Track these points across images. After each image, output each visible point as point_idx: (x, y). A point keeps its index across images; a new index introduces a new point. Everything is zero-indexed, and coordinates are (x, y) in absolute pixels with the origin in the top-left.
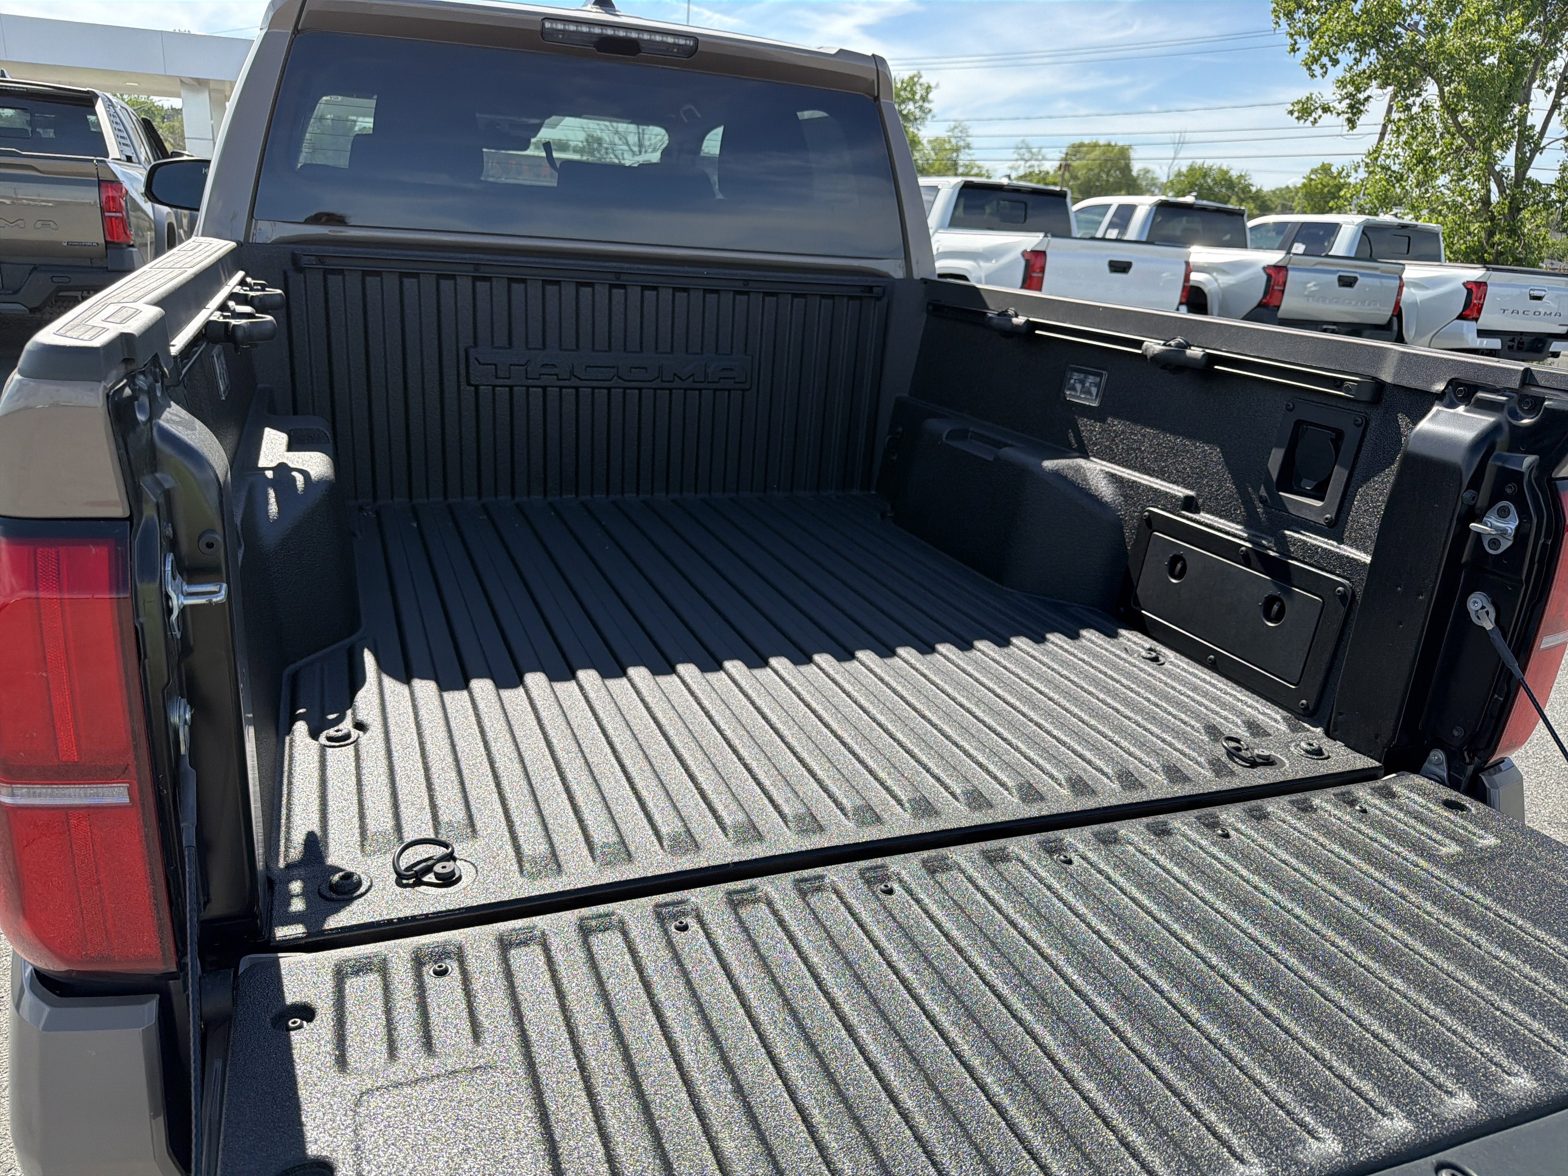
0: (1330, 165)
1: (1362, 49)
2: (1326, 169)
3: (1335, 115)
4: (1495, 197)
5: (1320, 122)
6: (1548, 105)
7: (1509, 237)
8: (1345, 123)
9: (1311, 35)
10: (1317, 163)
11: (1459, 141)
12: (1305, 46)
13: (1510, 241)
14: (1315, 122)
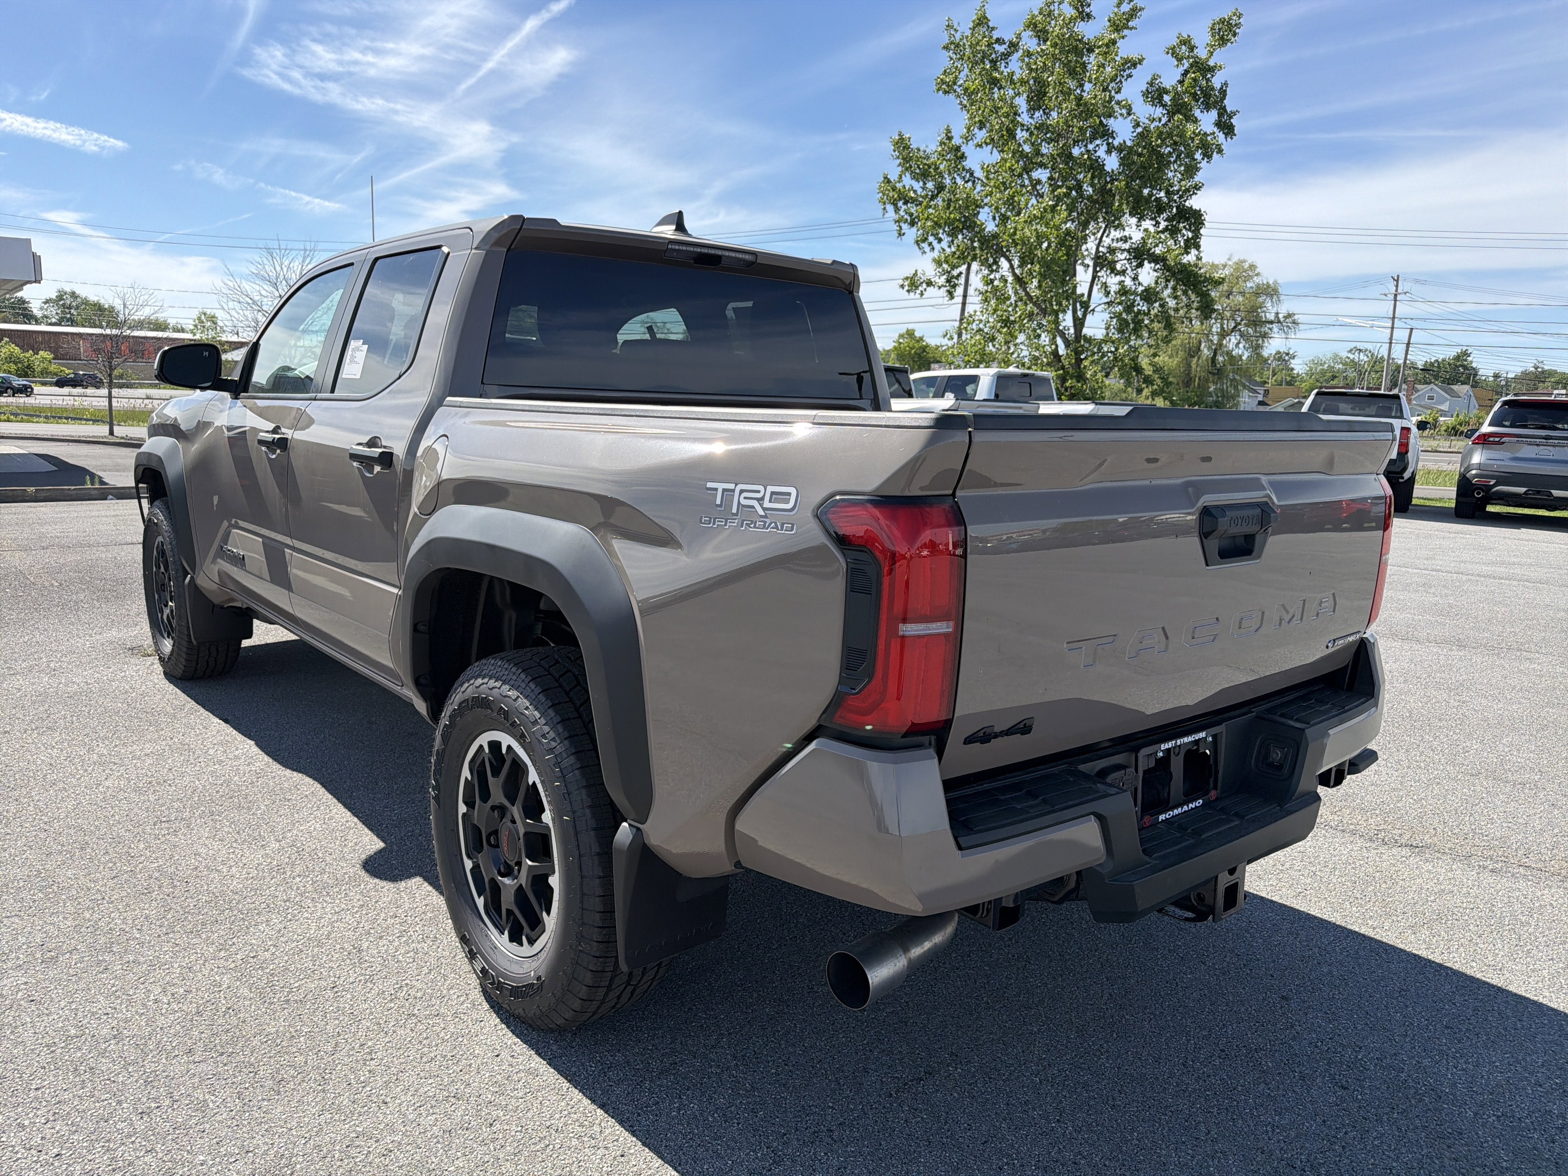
0: (914, 331)
1: (953, 234)
2: (910, 334)
3: (937, 288)
4: (1062, 350)
5: (926, 294)
6: (1089, 279)
7: (1078, 382)
8: (945, 294)
9: (912, 224)
10: (903, 329)
11: (1030, 307)
12: (912, 233)
13: (1080, 385)
14: (922, 294)
